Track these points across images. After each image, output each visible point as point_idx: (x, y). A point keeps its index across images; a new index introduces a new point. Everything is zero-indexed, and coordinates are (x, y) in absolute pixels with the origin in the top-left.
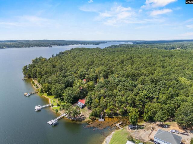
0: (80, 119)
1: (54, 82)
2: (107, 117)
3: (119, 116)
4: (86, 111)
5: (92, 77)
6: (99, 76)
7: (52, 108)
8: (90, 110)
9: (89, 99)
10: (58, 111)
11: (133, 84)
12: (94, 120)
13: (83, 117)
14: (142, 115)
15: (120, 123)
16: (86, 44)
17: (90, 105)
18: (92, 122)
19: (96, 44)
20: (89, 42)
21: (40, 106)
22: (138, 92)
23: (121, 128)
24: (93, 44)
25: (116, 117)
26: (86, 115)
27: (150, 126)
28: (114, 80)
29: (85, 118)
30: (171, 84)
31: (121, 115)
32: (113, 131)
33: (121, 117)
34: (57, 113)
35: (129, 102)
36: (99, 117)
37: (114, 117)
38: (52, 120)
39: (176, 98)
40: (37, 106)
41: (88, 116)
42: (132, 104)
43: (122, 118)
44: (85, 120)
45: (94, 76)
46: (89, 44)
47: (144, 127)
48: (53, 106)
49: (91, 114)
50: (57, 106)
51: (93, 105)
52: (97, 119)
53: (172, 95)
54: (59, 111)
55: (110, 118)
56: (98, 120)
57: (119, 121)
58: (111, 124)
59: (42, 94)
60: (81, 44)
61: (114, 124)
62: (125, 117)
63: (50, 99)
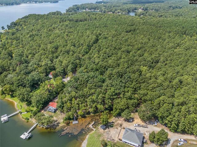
0: (54, 125)
1: (16, 83)
2: (80, 117)
3: (91, 114)
4: (59, 115)
5: (59, 71)
6: (67, 69)
7: (21, 116)
8: (62, 113)
9: (61, 103)
10: (28, 119)
11: (102, 79)
12: (68, 124)
13: (57, 122)
14: (112, 112)
15: (93, 123)
16: (42, 2)
17: (62, 109)
18: (66, 127)
19: (54, 2)
21: (6, 115)
22: (107, 88)
23: (94, 129)
24: (51, 2)
25: (89, 116)
26: (60, 119)
27: (118, 122)
28: (83, 76)
29: (59, 123)
30: (135, 77)
31: (93, 113)
32: (87, 135)
34: (28, 122)
35: (100, 101)
36: (73, 119)
37: (86, 117)
38: (25, 133)
39: (139, 91)
41: (62, 120)
42: (103, 102)
43: (94, 116)
44: (60, 126)
45: (61, 70)
46: (45, 2)
47: (114, 124)
48: (22, 113)
49: (64, 119)
50: (26, 113)
51: (65, 109)
52: (70, 122)
53: (135, 89)
54: (30, 119)
55: (83, 119)
56: (72, 122)
57: (92, 121)
58: (85, 126)
59: (3, 96)
60: (36, 2)
61: (88, 125)
62: (97, 114)
63: (15, 103)
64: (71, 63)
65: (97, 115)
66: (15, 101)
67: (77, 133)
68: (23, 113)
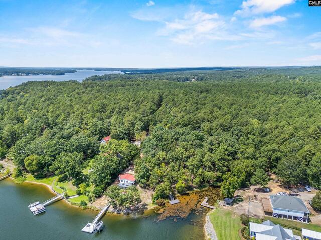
0: (137, 208)
2: (179, 195)
3: (195, 190)
4: (142, 193)
5: (122, 132)
7: (67, 202)
10: (86, 205)
12: (163, 205)
13: (142, 204)
15: (206, 200)
16: (38, 75)
17: (148, 180)
18: (162, 210)
19: (57, 75)
20: (43, 70)
21: (38, 203)
22: (212, 148)
23: (213, 207)
24: (53, 75)
25: (192, 192)
26: (145, 199)
27: (247, 194)
29: (146, 205)
31: (198, 188)
32: (205, 216)
33: (198, 190)
34: (85, 209)
35: (208, 164)
37: (189, 194)
38: (89, 224)
40: (31, 205)
41: (150, 201)
44: (149, 209)
46: (44, 74)
47: (242, 197)
48: (69, 197)
50: (77, 196)
51: (153, 180)
52: (166, 202)
54: (90, 204)
56: (169, 203)
57: (201, 198)
58: (194, 206)
59: (21, 178)
60: (27, 74)
61: (197, 204)
62: (204, 189)
63: (48, 186)
64: (138, 120)
65: (206, 191)
66: (47, 184)
67: (186, 216)
68: (71, 198)
